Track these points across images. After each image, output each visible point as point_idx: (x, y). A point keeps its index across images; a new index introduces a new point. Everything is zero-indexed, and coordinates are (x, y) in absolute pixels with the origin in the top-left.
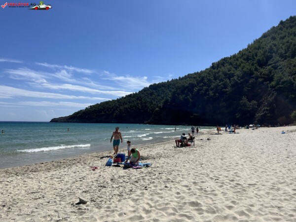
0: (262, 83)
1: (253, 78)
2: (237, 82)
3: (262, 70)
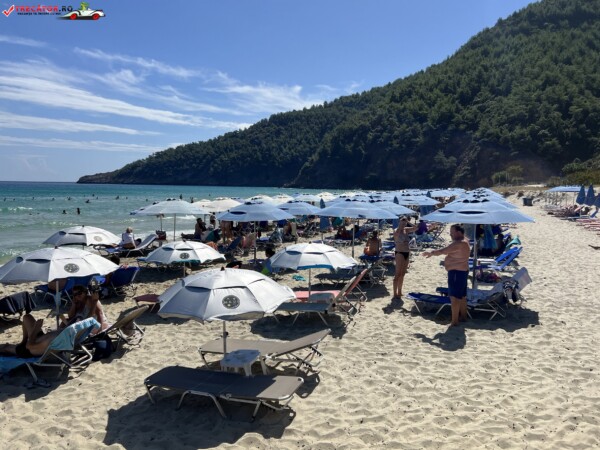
0: (464, 131)
1: (453, 123)
2: (431, 128)
3: (465, 112)
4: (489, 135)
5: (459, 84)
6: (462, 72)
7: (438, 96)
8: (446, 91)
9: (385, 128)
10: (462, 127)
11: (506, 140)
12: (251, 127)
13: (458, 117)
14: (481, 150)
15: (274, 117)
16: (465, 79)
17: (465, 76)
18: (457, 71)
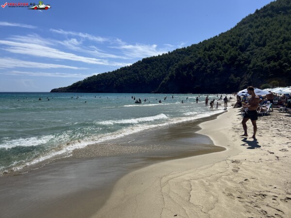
0: (244, 64)
1: (237, 61)
2: (226, 63)
4: (257, 66)
5: (239, 41)
6: (240, 36)
7: (229, 48)
8: (232, 45)
10: (242, 62)
11: (267, 68)
12: (133, 65)
13: (240, 58)
14: (253, 74)
15: (144, 60)
16: (241, 39)
17: (241, 37)
18: (237, 35)
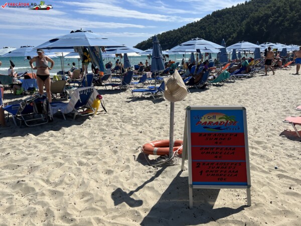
9: (280, 15)
12: (201, 20)
15: (214, 13)
